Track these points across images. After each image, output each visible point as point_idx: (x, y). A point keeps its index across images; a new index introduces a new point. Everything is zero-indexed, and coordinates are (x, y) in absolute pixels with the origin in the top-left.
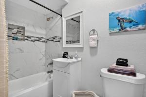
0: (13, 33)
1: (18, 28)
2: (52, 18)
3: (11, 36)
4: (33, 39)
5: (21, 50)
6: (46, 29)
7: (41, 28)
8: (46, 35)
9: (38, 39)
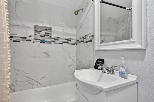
0: (41, 36)
1: (46, 30)
2: (82, 10)
3: (39, 39)
4: (60, 41)
5: (47, 54)
6: (76, 28)
7: (70, 27)
8: (76, 35)
9: (66, 41)
